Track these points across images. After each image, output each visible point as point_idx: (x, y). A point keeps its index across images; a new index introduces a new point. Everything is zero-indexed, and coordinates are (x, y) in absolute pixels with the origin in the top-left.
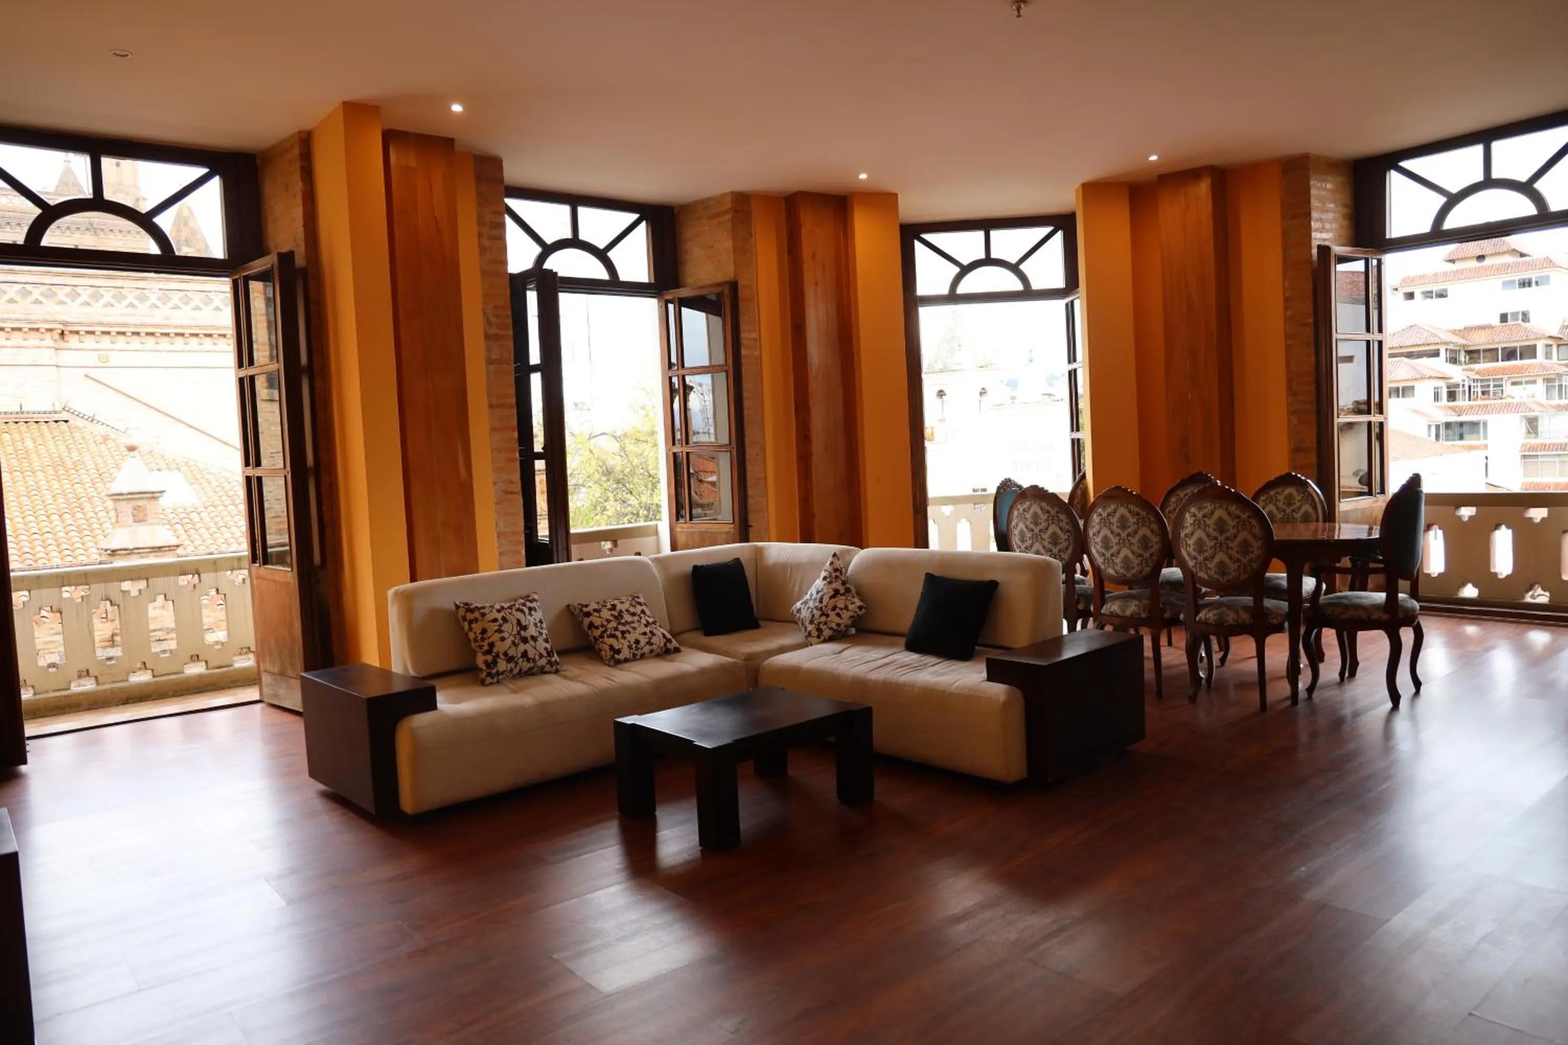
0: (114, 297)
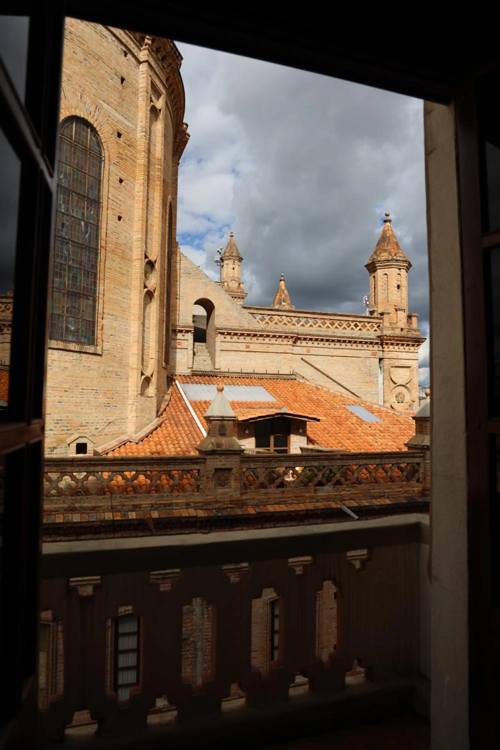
0: (322, 323)
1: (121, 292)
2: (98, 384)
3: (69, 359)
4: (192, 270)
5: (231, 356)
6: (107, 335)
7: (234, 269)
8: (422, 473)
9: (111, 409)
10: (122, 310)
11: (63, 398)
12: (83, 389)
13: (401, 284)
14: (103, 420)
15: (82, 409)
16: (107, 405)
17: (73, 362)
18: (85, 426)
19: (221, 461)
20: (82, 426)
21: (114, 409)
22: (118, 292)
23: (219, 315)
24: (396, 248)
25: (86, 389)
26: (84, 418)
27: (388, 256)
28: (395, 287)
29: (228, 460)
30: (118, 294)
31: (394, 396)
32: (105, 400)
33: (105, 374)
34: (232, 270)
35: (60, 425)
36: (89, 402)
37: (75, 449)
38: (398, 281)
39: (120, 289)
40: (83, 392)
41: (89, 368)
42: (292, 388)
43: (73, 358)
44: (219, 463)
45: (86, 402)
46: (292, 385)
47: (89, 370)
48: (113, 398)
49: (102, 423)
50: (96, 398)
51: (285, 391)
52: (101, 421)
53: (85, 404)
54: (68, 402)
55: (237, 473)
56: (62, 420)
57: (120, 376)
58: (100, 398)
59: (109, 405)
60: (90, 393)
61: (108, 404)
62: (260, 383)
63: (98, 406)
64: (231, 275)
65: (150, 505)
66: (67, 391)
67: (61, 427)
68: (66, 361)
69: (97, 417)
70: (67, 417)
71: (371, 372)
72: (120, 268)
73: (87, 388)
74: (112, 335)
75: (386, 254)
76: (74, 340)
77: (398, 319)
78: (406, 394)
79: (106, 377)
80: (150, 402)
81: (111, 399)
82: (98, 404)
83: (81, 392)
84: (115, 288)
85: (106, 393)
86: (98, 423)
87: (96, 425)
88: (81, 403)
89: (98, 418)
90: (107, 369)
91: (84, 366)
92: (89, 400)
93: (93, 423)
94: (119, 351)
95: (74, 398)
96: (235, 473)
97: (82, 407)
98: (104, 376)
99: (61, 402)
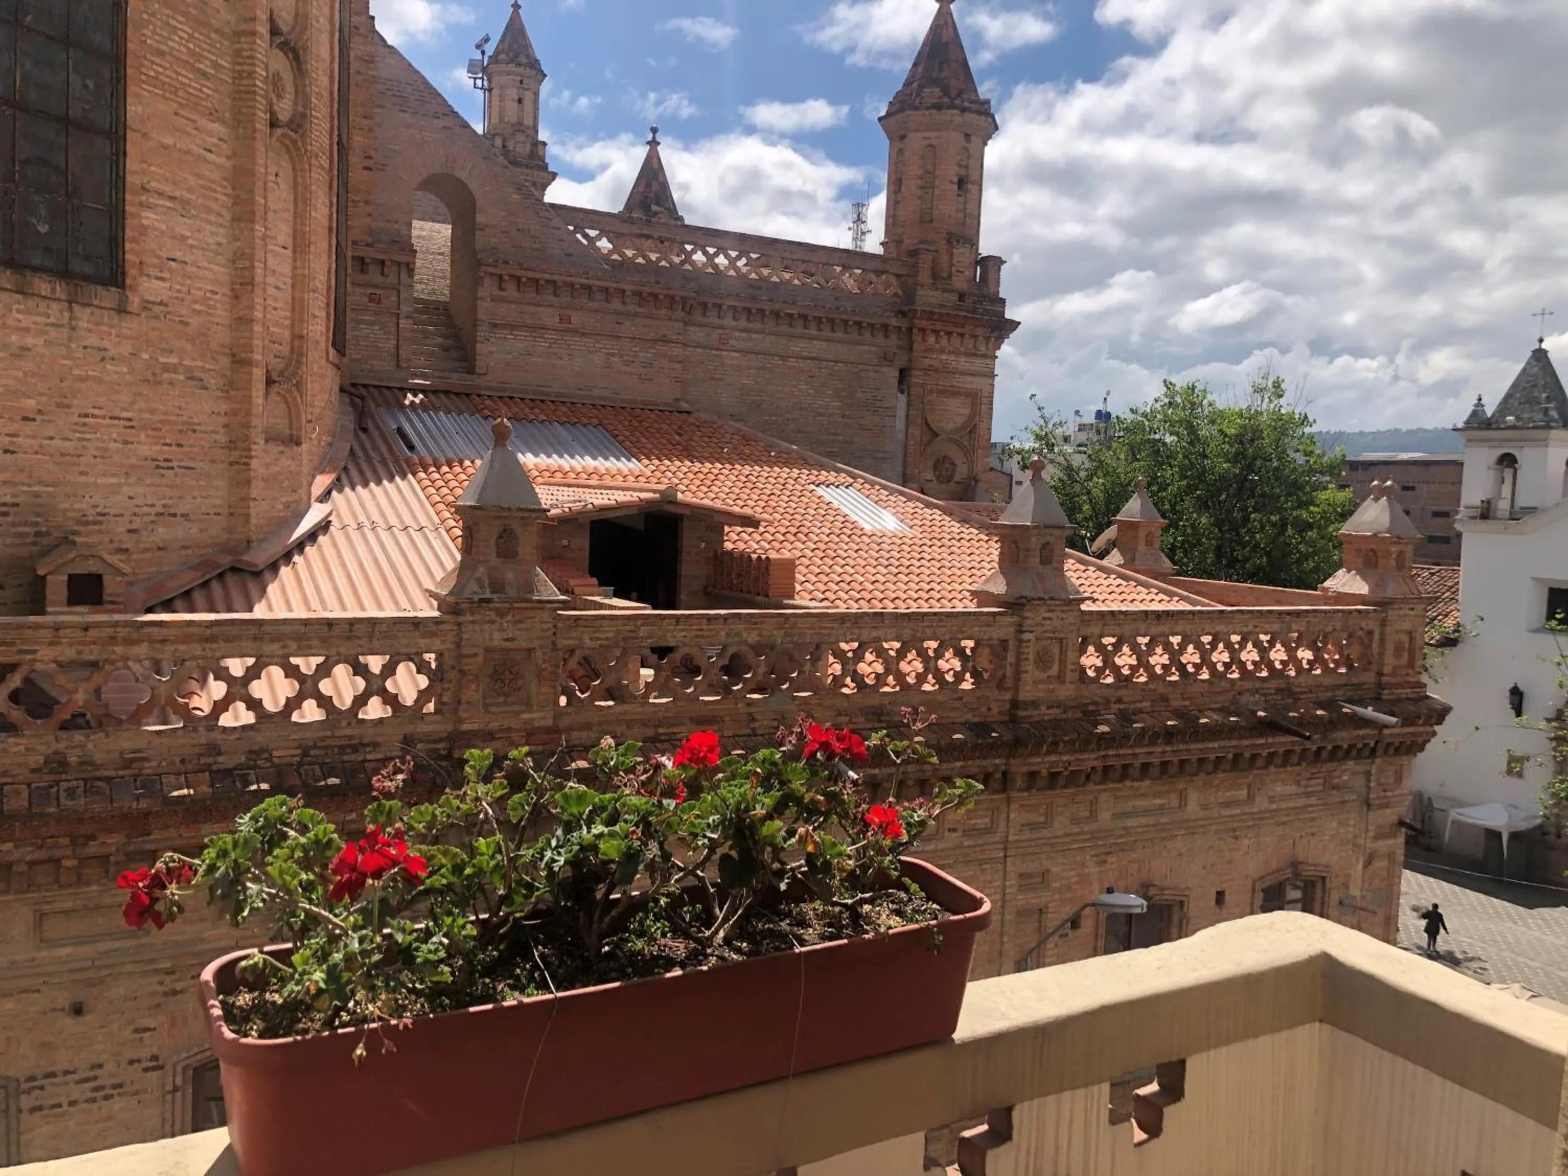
1: (196, 129)
2: (133, 403)
3: (36, 323)
4: (409, 88)
5: (519, 343)
6: (159, 257)
7: (520, 101)
8: (1011, 664)
9: (176, 475)
10: (203, 187)
11: (19, 440)
12: (86, 416)
13: (967, 176)
14: (153, 505)
15: (83, 473)
16: (161, 465)
17: (47, 333)
18: (95, 523)
19: (502, 630)
20: (87, 523)
21: (184, 475)
22: (190, 130)
23: (487, 226)
24: (962, 78)
25: (94, 416)
26: (92, 501)
27: (940, 98)
28: (951, 182)
29: (523, 626)
30: (189, 134)
31: (930, 463)
32: (158, 448)
33: (154, 374)
34: (516, 104)
35: (9, 519)
36: (104, 453)
37: (65, 592)
38: (960, 166)
39: (195, 122)
40: (85, 424)
41: (103, 353)
42: (680, 435)
43: (49, 321)
44: (497, 636)
45: (95, 453)
46: (680, 427)
47: (103, 359)
48: (180, 445)
49: (149, 514)
50: (126, 442)
51: (664, 441)
52: (145, 509)
53: (92, 460)
54: (36, 453)
55: (544, 661)
56: (17, 505)
57: (202, 380)
58: (139, 443)
59: (170, 464)
60: (108, 426)
61: (166, 460)
62: (596, 417)
63: (133, 466)
64: (514, 119)
65: (299, 752)
66: (34, 420)
67: (13, 524)
68: (27, 330)
69: (131, 498)
70: (37, 495)
71: (879, 404)
72: (191, 52)
73: (96, 412)
74: (173, 260)
75: (937, 91)
76: (49, 264)
77: (954, 269)
78: (959, 463)
79: (159, 383)
80: (293, 458)
81: (174, 448)
82: (133, 461)
83: (76, 424)
84: (176, 114)
85: (160, 430)
86: (135, 514)
87: (131, 522)
88: (79, 456)
89: (135, 502)
90: (162, 360)
91: (85, 347)
92: (107, 450)
93: (122, 515)
94: (198, 307)
95: (57, 442)
96: (540, 662)
97: (82, 468)
98: (151, 378)
99: (13, 452)
